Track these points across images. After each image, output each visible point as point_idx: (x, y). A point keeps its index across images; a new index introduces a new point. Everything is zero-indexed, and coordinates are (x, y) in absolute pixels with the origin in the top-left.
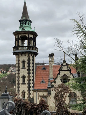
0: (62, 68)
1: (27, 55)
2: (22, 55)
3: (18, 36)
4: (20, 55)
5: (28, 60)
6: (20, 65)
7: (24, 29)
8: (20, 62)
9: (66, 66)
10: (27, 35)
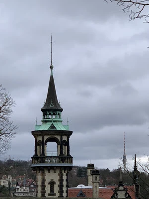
0: (117, 195)
1: (58, 172)
2: (49, 172)
3: (43, 138)
4: (46, 172)
5: (59, 180)
6: (46, 189)
7: (53, 127)
8: (45, 184)
9: (124, 193)
10: (59, 137)
